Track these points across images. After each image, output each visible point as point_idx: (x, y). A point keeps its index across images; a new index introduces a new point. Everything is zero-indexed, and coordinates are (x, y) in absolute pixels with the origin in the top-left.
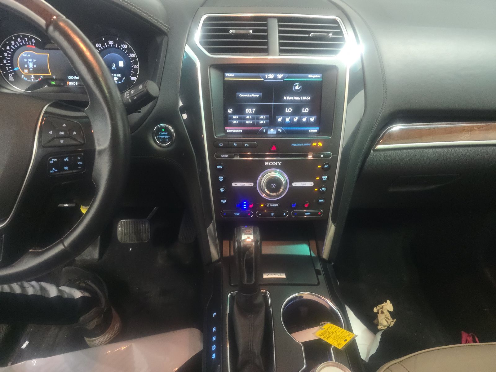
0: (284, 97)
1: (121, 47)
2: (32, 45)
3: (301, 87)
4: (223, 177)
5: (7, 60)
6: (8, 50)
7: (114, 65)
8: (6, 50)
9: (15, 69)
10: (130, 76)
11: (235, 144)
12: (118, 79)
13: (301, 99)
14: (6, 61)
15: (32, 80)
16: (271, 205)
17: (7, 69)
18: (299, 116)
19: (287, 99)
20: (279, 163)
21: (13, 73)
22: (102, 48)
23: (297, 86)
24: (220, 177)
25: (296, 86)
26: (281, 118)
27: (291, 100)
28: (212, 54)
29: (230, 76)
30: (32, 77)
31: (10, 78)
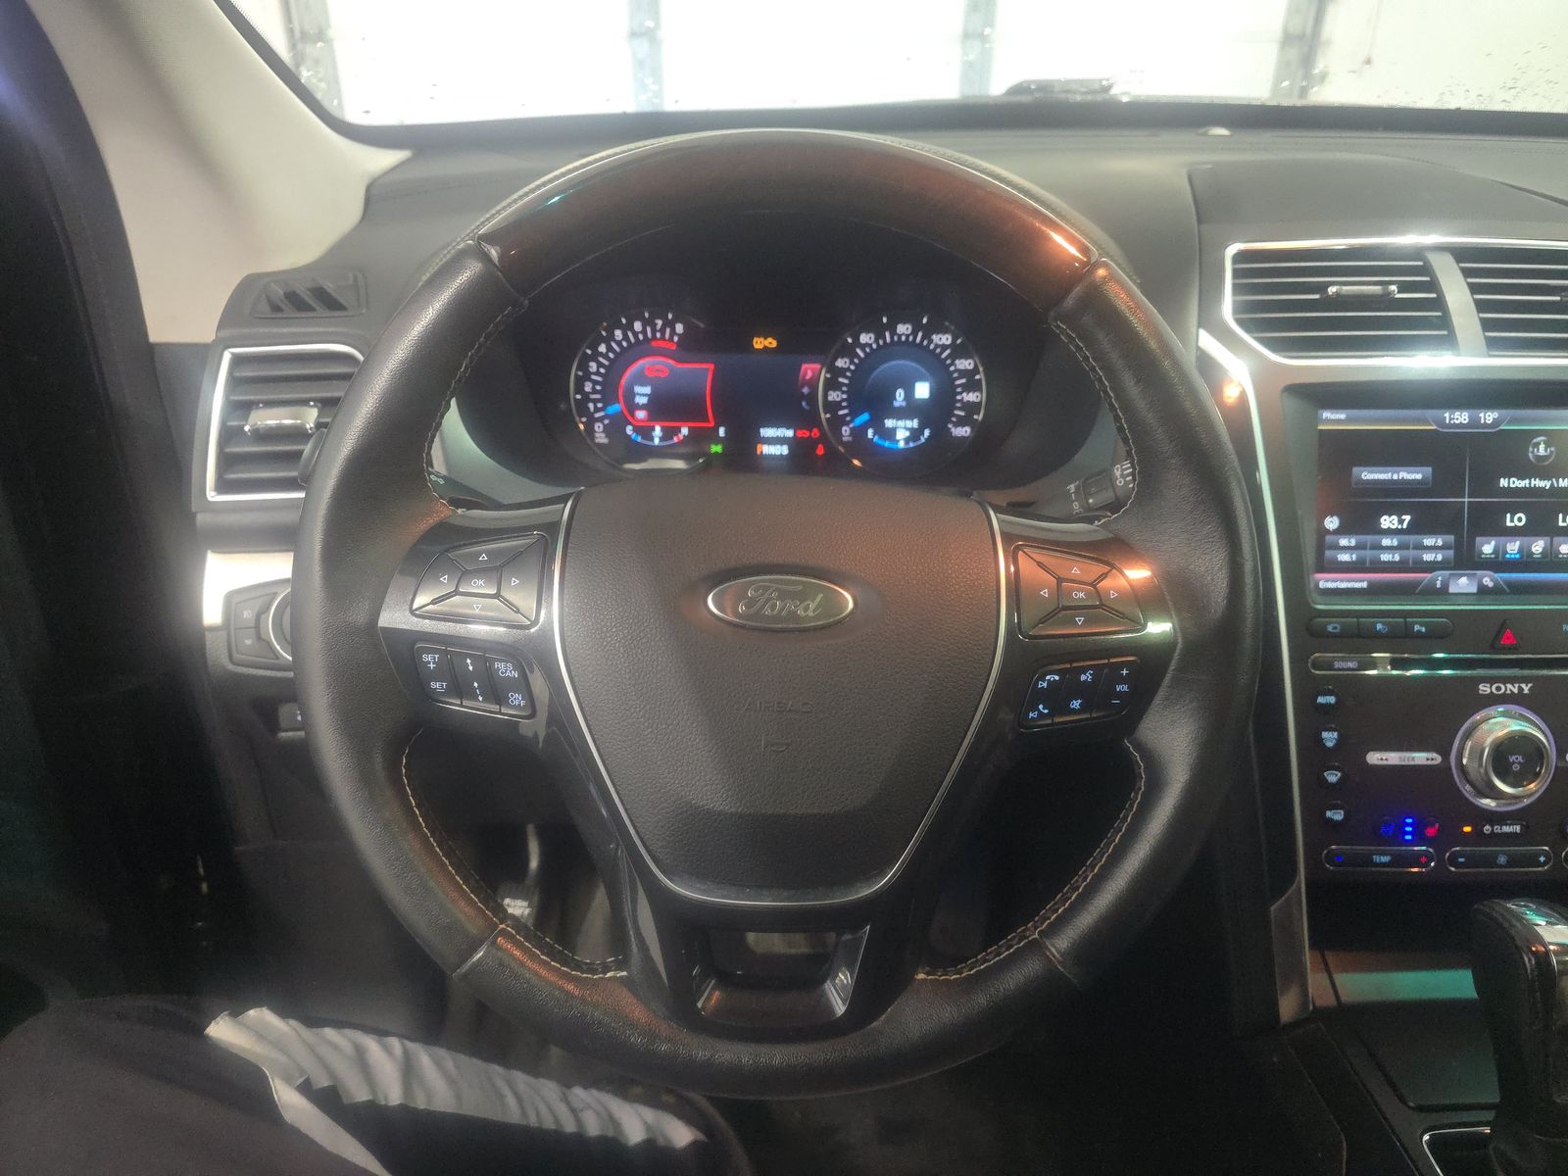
0: (1502, 480)
1: (931, 341)
2: (671, 340)
3: (1553, 449)
4: (1336, 734)
5: (595, 383)
6: (601, 354)
7: (900, 393)
8: (595, 356)
9: (612, 408)
10: (950, 426)
11: (1379, 626)
12: (907, 434)
13: (1552, 485)
14: (591, 386)
15: (657, 441)
16: (1497, 829)
17: (592, 409)
18: (1548, 539)
19: (1512, 486)
20: (1523, 686)
21: (606, 422)
22: (874, 346)
23: (1542, 447)
24: (1325, 735)
25: (1537, 445)
26: (1493, 543)
27: (1524, 489)
28: (1283, 354)
29: (1334, 419)
30: (658, 431)
31: (597, 435)
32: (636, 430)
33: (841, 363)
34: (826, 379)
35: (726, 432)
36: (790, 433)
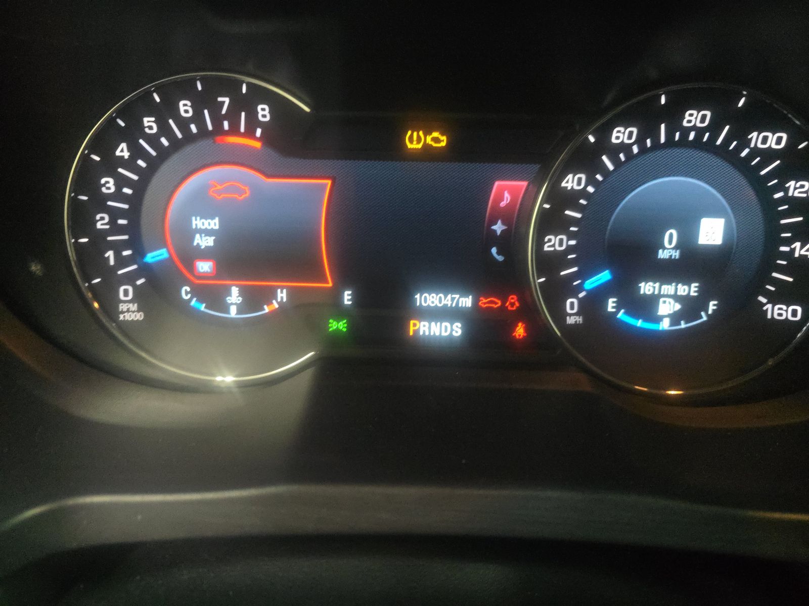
1: (745, 144)
2: (250, 133)
5: (114, 214)
6: (121, 162)
7: (671, 236)
8: (111, 165)
9: (151, 257)
10: (763, 300)
12: (678, 307)
14: (107, 220)
15: (233, 312)
17: (112, 262)
21: (139, 282)
22: (635, 150)
30: (234, 297)
31: (123, 307)
32: (195, 292)
33: (571, 182)
34: (542, 211)
35: (355, 298)
36: (467, 302)
